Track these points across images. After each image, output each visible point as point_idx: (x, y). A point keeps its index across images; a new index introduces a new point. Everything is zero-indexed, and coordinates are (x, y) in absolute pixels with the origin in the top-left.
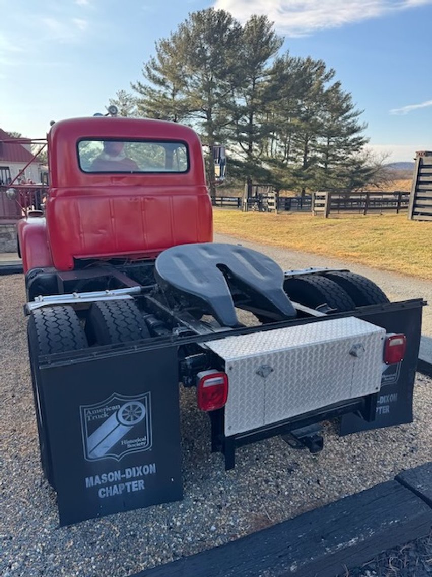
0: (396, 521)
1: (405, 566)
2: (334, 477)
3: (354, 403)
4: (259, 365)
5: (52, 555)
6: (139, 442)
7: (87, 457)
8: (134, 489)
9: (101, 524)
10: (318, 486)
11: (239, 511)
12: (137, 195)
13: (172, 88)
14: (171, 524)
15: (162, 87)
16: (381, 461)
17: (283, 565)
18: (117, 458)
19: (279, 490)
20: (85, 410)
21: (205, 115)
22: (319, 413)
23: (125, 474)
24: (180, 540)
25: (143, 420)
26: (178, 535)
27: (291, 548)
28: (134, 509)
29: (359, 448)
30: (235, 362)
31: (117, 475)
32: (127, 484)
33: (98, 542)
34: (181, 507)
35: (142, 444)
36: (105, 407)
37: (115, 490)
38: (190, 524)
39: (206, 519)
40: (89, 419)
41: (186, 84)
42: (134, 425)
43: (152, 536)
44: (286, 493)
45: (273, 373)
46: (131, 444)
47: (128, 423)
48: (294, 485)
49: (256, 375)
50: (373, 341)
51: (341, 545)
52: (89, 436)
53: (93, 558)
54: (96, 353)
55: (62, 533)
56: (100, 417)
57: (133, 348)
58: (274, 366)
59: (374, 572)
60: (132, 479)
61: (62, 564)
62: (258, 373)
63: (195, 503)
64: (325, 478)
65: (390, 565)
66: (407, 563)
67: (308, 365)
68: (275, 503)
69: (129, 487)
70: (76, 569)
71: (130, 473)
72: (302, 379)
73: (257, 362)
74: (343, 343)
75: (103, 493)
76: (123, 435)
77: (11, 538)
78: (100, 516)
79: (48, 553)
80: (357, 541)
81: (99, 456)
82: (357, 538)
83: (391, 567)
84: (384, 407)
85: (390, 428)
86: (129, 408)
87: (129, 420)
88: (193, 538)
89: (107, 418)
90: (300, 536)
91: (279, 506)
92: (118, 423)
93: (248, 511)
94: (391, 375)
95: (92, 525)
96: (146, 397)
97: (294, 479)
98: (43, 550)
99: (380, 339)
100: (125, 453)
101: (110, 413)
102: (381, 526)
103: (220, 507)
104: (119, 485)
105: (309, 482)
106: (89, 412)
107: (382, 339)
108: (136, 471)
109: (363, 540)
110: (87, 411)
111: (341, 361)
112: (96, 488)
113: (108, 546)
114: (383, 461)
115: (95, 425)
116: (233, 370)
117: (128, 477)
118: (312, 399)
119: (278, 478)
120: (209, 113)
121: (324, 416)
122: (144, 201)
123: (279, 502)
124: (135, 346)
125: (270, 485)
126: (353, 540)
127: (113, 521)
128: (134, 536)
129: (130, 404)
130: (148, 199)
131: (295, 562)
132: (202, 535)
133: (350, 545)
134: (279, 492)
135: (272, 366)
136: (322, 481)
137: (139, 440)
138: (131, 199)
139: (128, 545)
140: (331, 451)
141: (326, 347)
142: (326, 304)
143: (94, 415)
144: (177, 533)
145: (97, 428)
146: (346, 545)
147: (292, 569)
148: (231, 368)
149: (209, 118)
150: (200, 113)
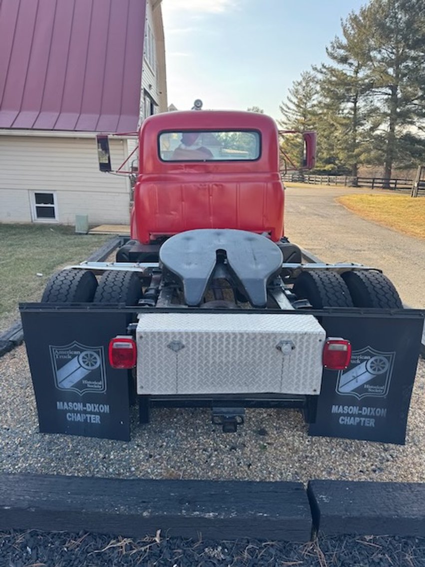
0: (265, 515)
1: (259, 557)
2: (269, 466)
3: (293, 400)
4: (170, 340)
5: (22, 448)
6: (96, 385)
7: (57, 386)
8: (92, 421)
9: (64, 439)
10: (246, 469)
11: (162, 465)
12: (207, 182)
13: (357, 65)
14: (107, 456)
15: (345, 65)
16: (329, 468)
17: (139, 508)
18: (80, 393)
19: (209, 460)
20: (53, 349)
21: (390, 92)
22: (247, 399)
23: (86, 407)
24: (105, 469)
25: (97, 368)
26: (105, 465)
27: (156, 500)
28: (92, 437)
29: (318, 451)
30: (145, 333)
31: (80, 406)
32: (87, 415)
33: (54, 451)
34: (124, 446)
35: (99, 386)
36: (68, 350)
37: (79, 418)
38: (119, 461)
39: (133, 461)
40: (57, 357)
41: (371, 59)
42: (92, 370)
43: (88, 459)
44: (212, 464)
45: (185, 349)
46: (90, 384)
47: (87, 367)
48: (225, 460)
49: (167, 348)
50: (307, 341)
51: (198, 513)
52: (58, 369)
53: (43, 459)
54: (58, 307)
55: (39, 437)
56: (65, 357)
57: (86, 308)
58: (187, 344)
59: (226, 550)
60: (91, 413)
61: (24, 455)
62: (169, 346)
63: (136, 447)
64: (259, 465)
65: (246, 551)
66: (262, 555)
67: (225, 349)
68: (196, 469)
69: (89, 419)
70: (29, 462)
71: (90, 407)
72: (218, 361)
73: (168, 337)
74: (267, 336)
75: (70, 417)
76: (84, 376)
77: (8, 429)
78: (67, 434)
79: (21, 446)
80: (215, 517)
81: (66, 388)
82: (217, 514)
83: (246, 553)
84: (367, 419)
85: (372, 443)
86: (87, 355)
87: (88, 365)
88: (114, 471)
89: (70, 360)
90: (172, 494)
91: (198, 472)
92: (79, 366)
93: (169, 467)
94: (378, 387)
95: (58, 438)
96: (100, 350)
97: (229, 456)
98: (19, 443)
99: (318, 341)
100: (85, 391)
101: (73, 356)
102: (247, 513)
103: (151, 456)
104: (82, 415)
105: (240, 463)
106: (57, 351)
107: (320, 341)
108: (95, 408)
109: (222, 517)
110: (55, 351)
111: (266, 353)
112: (65, 412)
113: (58, 455)
114: (331, 469)
115: (62, 363)
116: (143, 339)
117: (89, 410)
118: (231, 383)
119: (216, 450)
120: (394, 89)
121: (253, 403)
122: (212, 187)
123: (200, 469)
124: (88, 307)
125: (204, 454)
126: (211, 514)
127: (72, 440)
128: (79, 454)
129: (88, 352)
130: (216, 185)
131: (150, 510)
132: (122, 471)
133: (206, 517)
134: (207, 461)
135: (184, 343)
136: (255, 467)
137: (96, 383)
138: (201, 185)
139: (70, 459)
140: (288, 445)
141: (246, 336)
142: (306, 300)
143: (60, 355)
144: (106, 463)
145: (64, 365)
146: (202, 515)
147: (145, 514)
148: (141, 337)
149: (394, 94)
150: (384, 90)
